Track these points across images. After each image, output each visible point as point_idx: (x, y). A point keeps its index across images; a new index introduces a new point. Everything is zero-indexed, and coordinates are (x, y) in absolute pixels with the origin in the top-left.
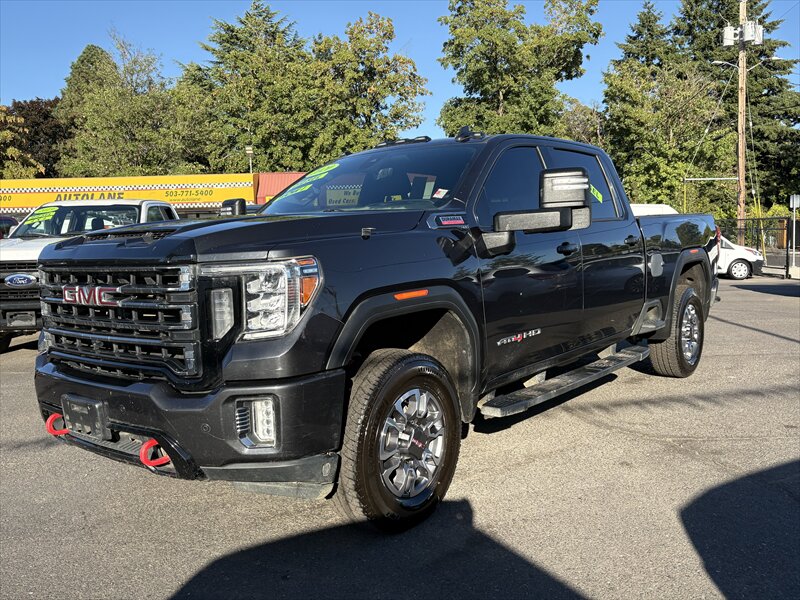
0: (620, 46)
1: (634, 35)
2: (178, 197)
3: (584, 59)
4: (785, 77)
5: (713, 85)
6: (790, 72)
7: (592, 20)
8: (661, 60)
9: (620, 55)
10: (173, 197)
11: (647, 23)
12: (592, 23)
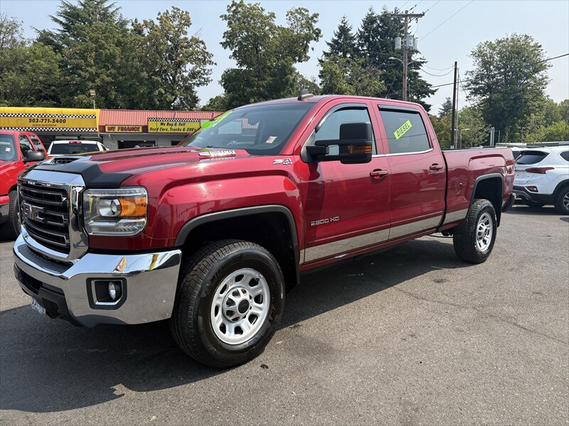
0: (328, 44)
1: (336, 38)
2: (39, 123)
3: (310, 49)
4: (417, 71)
5: (380, 72)
6: (420, 69)
7: (315, 26)
8: (351, 55)
9: (328, 50)
10: (35, 123)
11: (343, 31)
12: (315, 28)
